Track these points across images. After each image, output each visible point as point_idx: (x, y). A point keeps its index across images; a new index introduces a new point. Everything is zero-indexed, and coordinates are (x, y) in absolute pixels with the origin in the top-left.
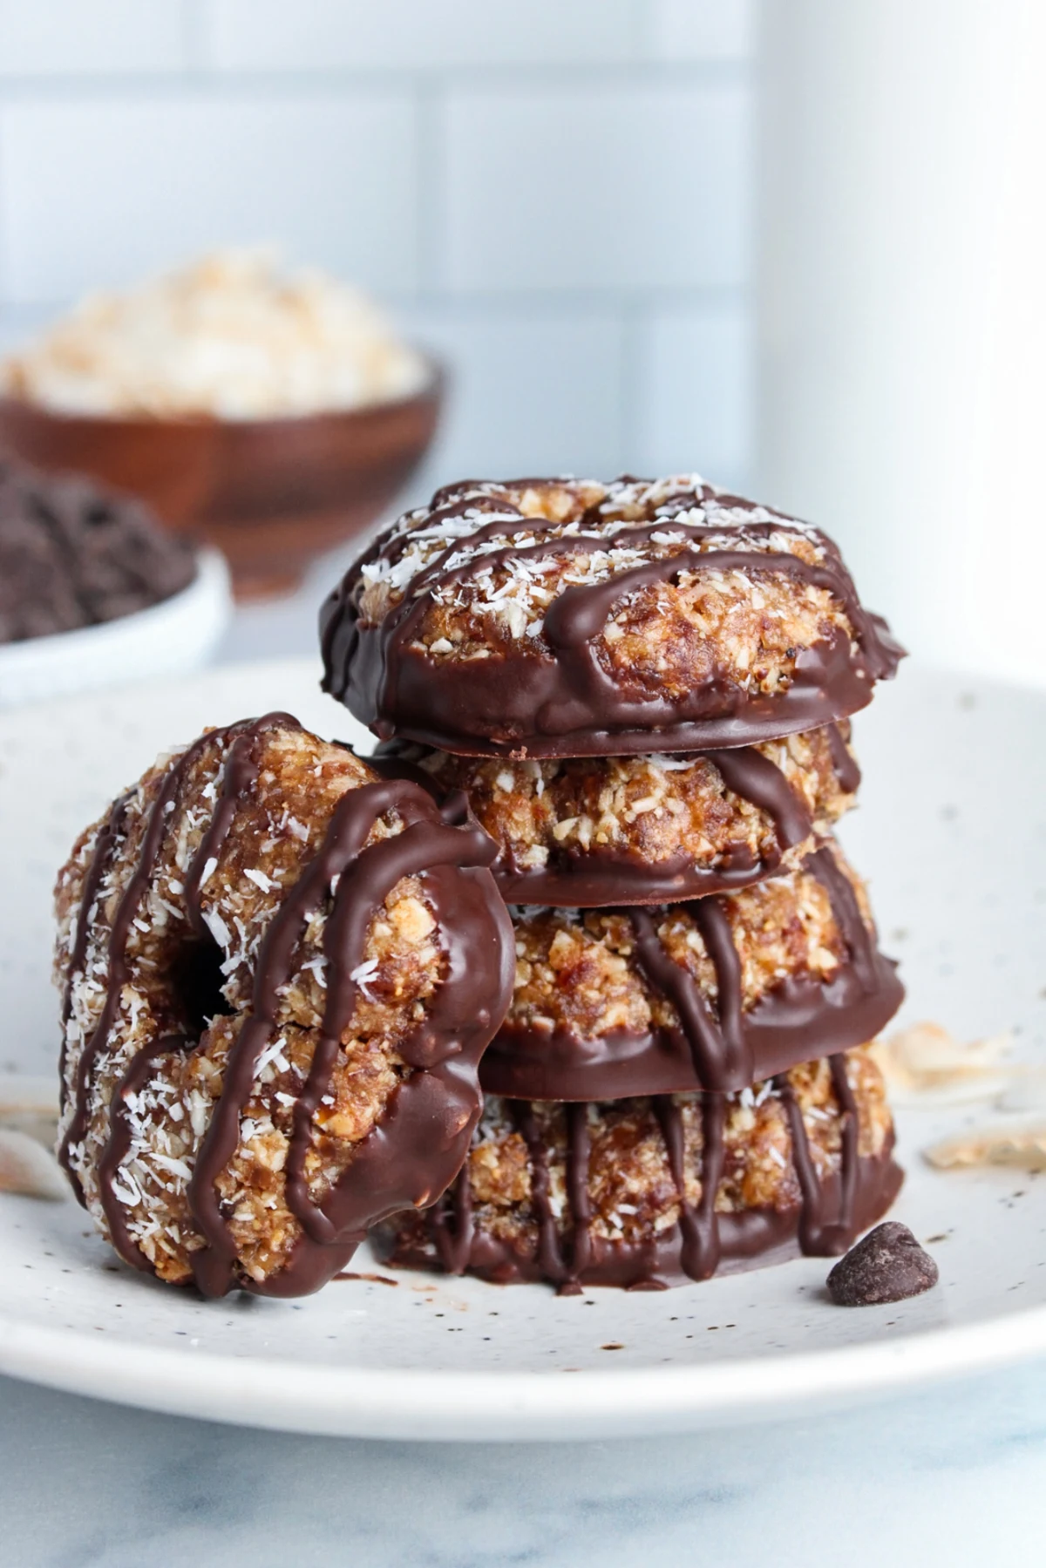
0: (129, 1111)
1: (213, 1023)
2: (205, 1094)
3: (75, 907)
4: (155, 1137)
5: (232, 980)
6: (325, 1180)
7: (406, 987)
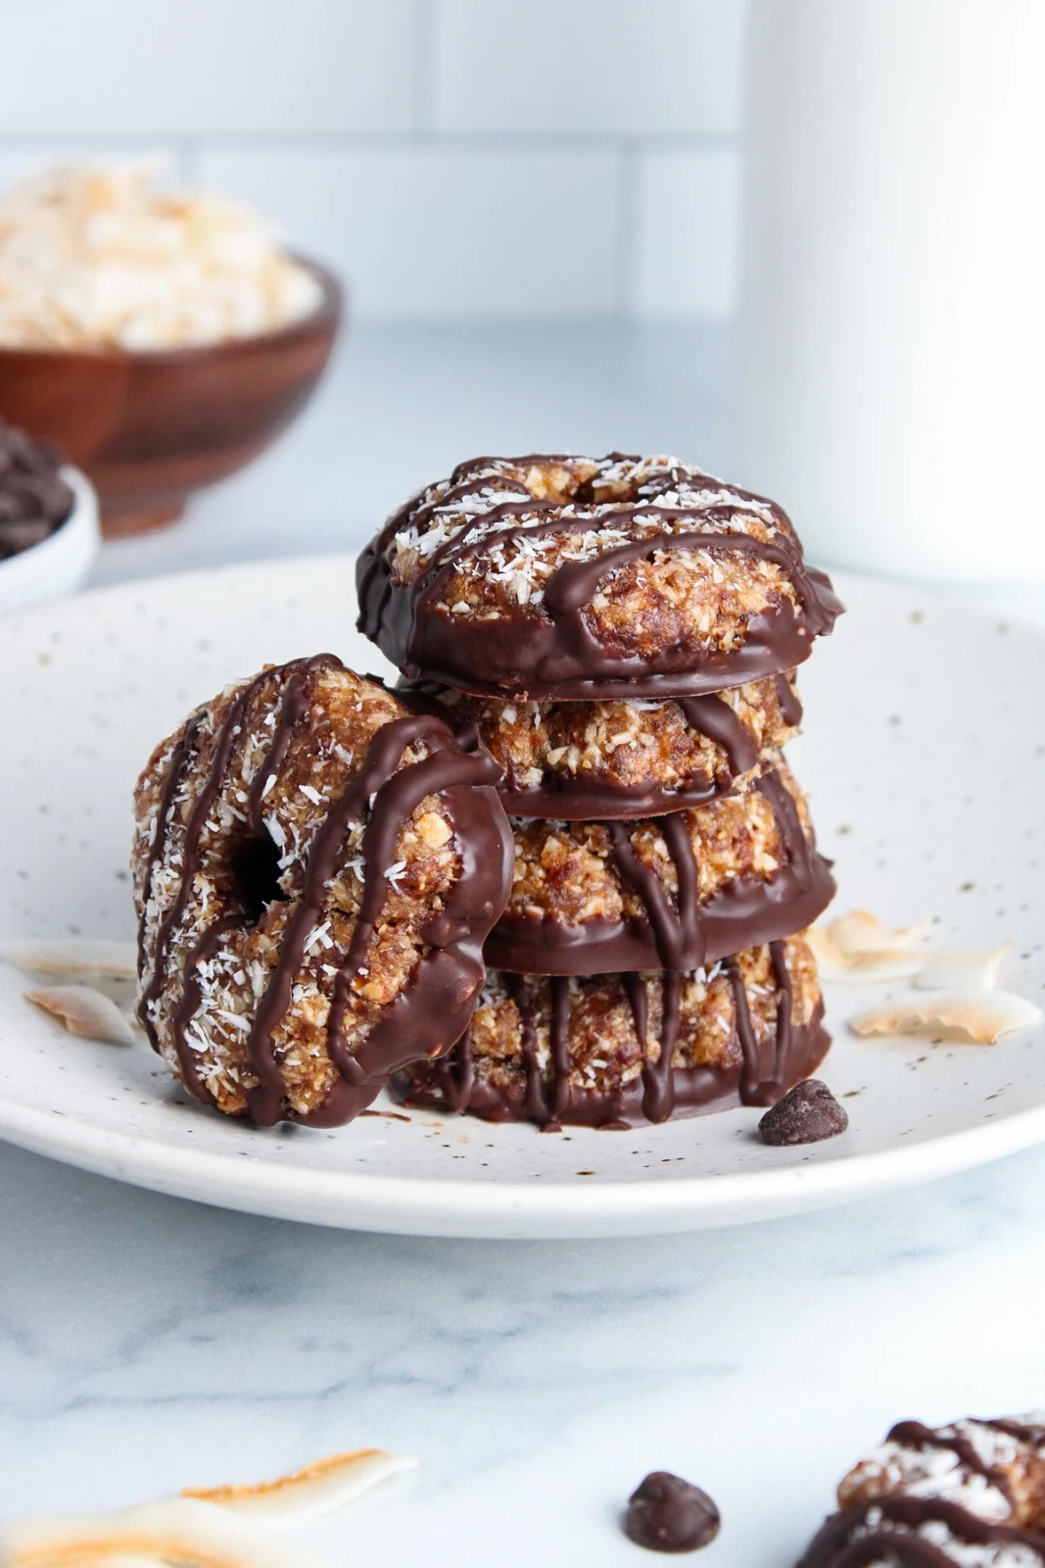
0: (200, 976)
1: (271, 907)
2: (263, 964)
3: (155, 808)
4: (221, 997)
5: (287, 873)
6: (359, 1035)
7: (428, 883)
